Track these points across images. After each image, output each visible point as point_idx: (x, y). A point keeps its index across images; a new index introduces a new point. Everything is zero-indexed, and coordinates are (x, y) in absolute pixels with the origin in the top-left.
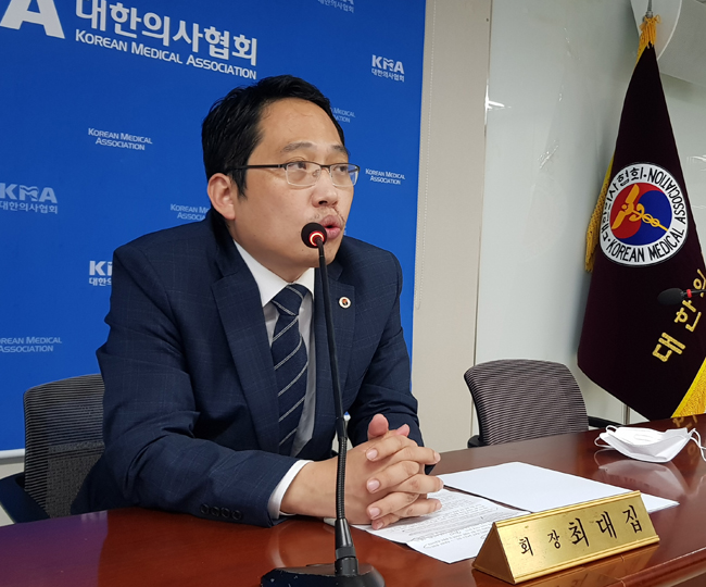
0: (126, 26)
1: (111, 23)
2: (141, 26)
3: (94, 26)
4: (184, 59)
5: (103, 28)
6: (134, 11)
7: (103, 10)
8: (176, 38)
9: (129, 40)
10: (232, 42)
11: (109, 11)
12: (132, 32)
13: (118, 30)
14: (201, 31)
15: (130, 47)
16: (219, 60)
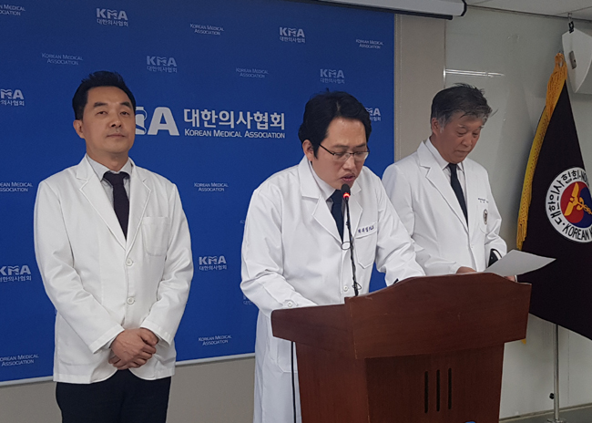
0: (210, 122)
1: (202, 121)
2: (218, 120)
3: (194, 125)
4: (243, 134)
5: (198, 126)
6: (213, 112)
7: (197, 115)
8: (238, 123)
9: (212, 129)
10: (269, 118)
11: (200, 115)
12: (213, 124)
13: (206, 125)
14: (252, 116)
15: (212, 133)
16: (263, 131)
